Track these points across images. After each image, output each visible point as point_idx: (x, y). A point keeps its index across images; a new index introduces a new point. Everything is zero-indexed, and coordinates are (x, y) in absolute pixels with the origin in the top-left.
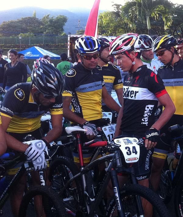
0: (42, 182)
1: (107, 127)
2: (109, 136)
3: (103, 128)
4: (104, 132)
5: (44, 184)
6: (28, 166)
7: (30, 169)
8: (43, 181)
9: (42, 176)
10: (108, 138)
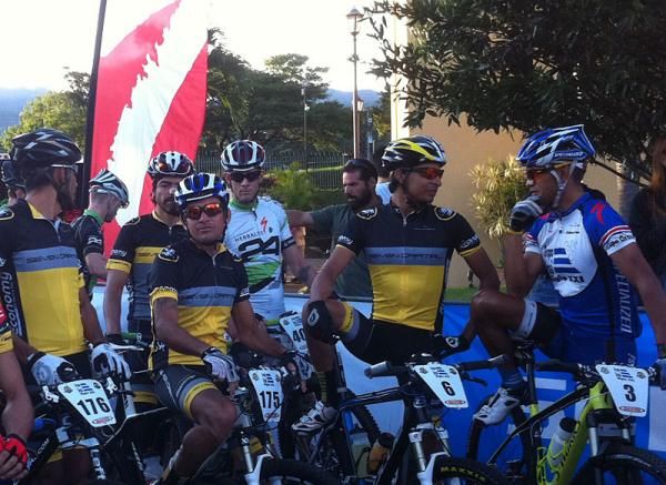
0: (98, 473)
1: (259, 373)
2: (262, 394)
3: (251, 373)
4: (254, 382)
5: (103, 477)
6: (67, 438)
7: (71, 444)
8: (101, 470)
9: (96, 459)
10: (260, 398)
